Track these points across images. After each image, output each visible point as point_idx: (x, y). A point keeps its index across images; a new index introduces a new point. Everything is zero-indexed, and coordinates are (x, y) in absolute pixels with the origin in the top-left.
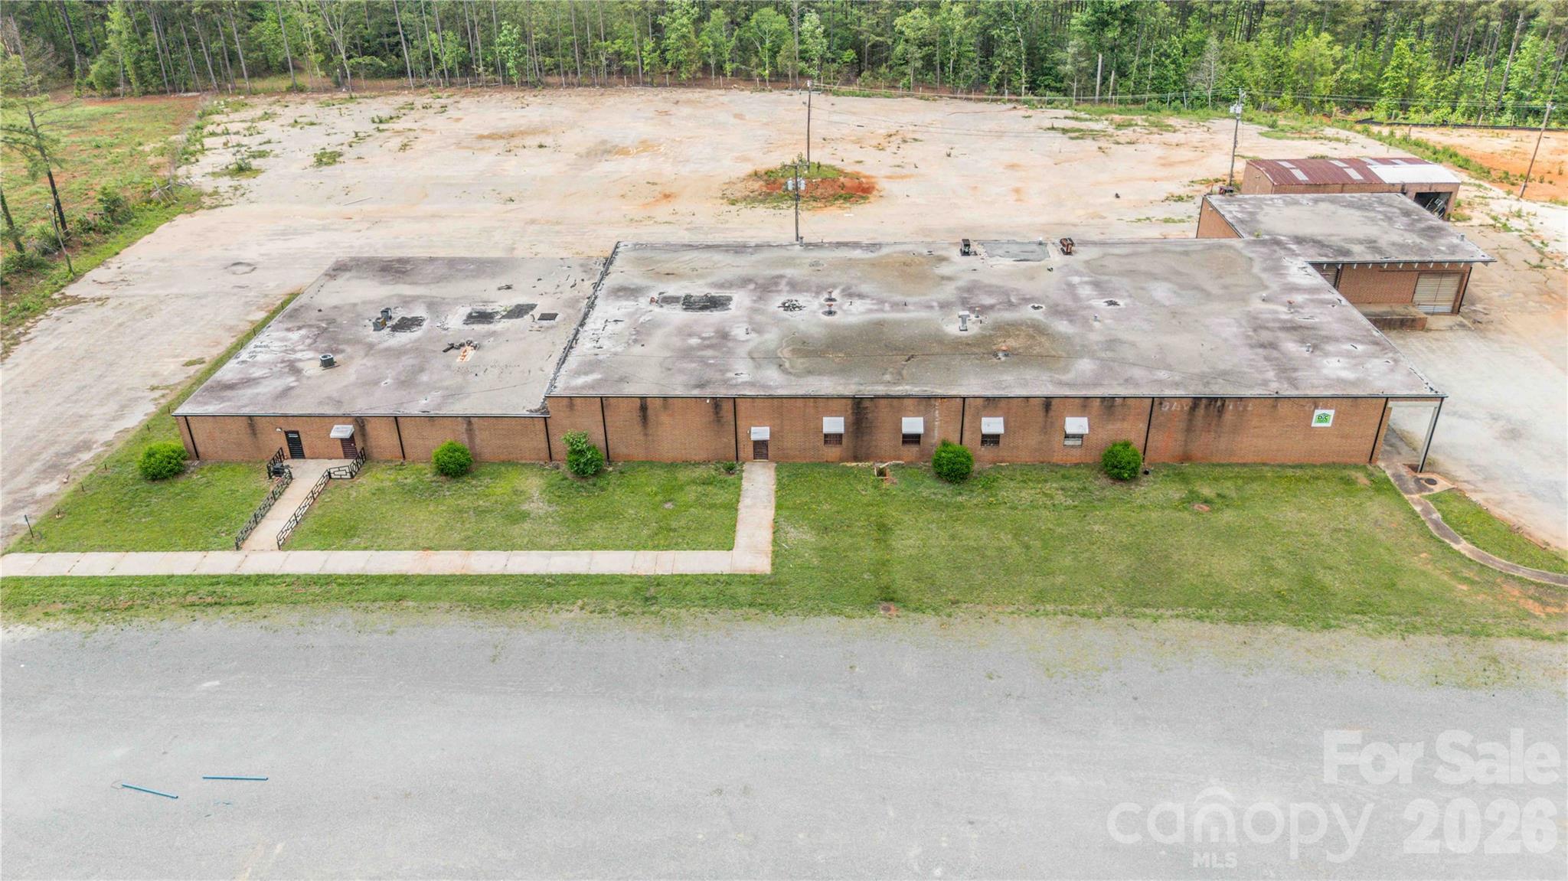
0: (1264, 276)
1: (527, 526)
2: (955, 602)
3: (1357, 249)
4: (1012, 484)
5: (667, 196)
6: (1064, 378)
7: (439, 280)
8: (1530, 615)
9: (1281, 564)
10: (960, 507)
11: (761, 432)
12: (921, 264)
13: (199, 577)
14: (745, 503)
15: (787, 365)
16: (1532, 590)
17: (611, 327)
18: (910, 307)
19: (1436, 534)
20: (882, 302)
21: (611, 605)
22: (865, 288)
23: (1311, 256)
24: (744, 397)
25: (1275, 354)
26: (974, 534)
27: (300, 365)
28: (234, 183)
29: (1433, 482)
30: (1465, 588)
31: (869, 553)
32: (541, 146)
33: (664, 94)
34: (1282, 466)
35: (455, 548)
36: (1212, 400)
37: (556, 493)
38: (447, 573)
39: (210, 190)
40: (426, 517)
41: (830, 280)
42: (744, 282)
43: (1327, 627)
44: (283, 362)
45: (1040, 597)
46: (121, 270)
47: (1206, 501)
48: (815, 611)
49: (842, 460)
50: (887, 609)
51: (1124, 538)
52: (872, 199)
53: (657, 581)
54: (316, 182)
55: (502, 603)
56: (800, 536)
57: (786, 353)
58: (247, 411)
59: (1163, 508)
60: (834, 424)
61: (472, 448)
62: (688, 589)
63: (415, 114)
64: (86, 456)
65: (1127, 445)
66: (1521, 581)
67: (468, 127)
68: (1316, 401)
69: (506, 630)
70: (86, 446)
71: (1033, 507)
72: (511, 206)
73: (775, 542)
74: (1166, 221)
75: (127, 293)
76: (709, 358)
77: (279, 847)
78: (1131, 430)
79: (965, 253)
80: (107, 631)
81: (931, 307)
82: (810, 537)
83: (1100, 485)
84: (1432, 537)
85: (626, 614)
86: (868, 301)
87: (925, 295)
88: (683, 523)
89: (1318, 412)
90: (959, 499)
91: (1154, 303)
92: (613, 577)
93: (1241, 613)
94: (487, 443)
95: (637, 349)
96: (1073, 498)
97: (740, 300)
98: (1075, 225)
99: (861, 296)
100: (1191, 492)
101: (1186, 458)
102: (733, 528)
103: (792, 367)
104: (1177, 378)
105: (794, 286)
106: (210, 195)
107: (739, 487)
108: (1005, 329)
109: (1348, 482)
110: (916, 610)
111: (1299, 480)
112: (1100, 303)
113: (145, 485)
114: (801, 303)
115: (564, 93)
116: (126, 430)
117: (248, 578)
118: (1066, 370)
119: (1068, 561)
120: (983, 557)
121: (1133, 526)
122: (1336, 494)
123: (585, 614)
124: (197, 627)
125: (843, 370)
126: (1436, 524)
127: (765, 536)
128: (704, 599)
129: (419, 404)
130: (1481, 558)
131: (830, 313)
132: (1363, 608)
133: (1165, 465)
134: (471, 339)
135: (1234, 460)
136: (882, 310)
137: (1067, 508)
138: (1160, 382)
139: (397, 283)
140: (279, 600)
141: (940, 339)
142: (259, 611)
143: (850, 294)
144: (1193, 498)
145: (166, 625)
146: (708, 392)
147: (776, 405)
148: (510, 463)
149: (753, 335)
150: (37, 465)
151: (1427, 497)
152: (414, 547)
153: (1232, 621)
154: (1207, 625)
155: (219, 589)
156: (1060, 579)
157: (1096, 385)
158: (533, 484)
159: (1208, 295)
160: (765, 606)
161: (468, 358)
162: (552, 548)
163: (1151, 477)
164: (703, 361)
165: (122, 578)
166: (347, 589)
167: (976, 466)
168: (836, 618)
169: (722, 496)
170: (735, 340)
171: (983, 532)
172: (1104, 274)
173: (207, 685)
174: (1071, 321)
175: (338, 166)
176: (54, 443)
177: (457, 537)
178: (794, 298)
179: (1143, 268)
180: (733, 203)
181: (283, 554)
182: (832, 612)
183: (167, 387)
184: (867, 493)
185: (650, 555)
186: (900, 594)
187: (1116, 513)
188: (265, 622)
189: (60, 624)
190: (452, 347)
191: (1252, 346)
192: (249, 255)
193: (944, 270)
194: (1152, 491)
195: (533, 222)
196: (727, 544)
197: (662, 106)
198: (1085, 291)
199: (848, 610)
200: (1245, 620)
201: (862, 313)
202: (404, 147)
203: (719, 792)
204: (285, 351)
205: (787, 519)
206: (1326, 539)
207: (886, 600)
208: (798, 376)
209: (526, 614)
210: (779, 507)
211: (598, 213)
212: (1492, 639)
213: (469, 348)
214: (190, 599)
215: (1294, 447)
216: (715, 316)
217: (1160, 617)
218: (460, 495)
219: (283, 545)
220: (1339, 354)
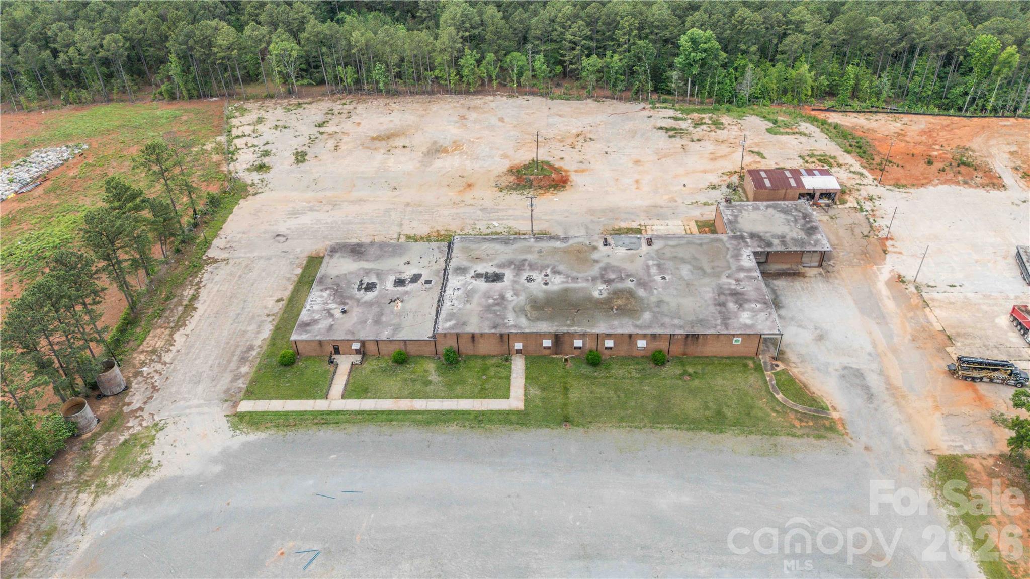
0: (731, 260)
1: (432, 387)
2: (590, 422)
3: (776, 242)
4: (617, 366)
5: (469, 185)
6: (638, 323)
7: (378, 258)
8: (794, 426)
9: (711, 404)
10: (596, 378)
11: (519, 346)
12: (586, 251)
13: (316, 411)
14: (513, 375)
15: (529, 315)
16: (799, 415)
17: (456, 293)
18: (579, 280)
19: (771, 391)
20: (568, 276)
21: (467, 424)
22: (561, 268)
23: (754, 247)
24: (512, 333)
25: (724, 310)
26: (600, 391)
27: (332, 312)
28: (260, 177)
29: (777, 366)
30: (775, 415)
31: (560, 400)
32: (404, 147)
33: (462, 101)
34: (722, 358)
35: (406, 398)
36: (693, 335)
37: (441, 370)
38: (406, 409)
39: (250, 182)
40: (393, 383)
41: (546, 262)
42: (510, 263)
43: (721, 432)
44: (325, 310)
45: (621, 419)
46: (227, 240)
47: (690, 375)
48: (540, 426)
49: (551, 354)
50: (566, 425)
51: (655, 392)
52: (567, 187)
53: (483, 413)
54: (299, 176)
55: (428, 423)
56: (535, 392)
57: (528, 308)
58: (318, 338)
59: (672, 378)
60: (547, 343)
61: (406, 350)
62: (494, 417)
63: (336, 119)
64: (254, 353)
65: (660, 351)
66: (796, 412)
67: (365, 131)
68: (734, 335)
69: (431, 434)
70: (251, 348)
71: (624, 378)
72: (396, 193)
73: (525, 395)
74: (705, 204)
75: (235, 256)
76: (498, 311)
77: (372, 516)
78: (663, 345)
79: (605, 245)
80: (291, 434)
81: (588, 280)
82: (538, 393)
83: (650, 367)
84: (770, 392)
85: (472, 427)
86: (562, 276)
87: (586, 272)
88: (490, 386)
89: (735, 339)
90: (596, 374)
91: (681, 278)
92: (466, 411)
93: (692, 426)
94: (412, 350)
95: (468, 306)
96: (639, 373)
97: (509, 274)
98: (661, 207)
99: (559, 273)
100: (684, 370)
101: (685, 354)
102: (509, 389)
103: (531, 316)
104: (682, 324)
105: (532, 267)
106: (251, 186)
107: (510, 368)
108: (617, 293)
109: (746, 366)
110: (576, 426)
111: (726, 365)
112: (658, 278)
113: (282, 368)
114: (534, 277)
115: (410, 100)
116: (264, 339)
117: (334, 411)
118: (639, 319)
119: (633, 404)
120: (602, 402)
121: (659, 387)
122: (740, 372)
123: (458, 427)
124: (322, 433)
125: (551, 319)
126: (773, 386)
127: (521, 392)
128: (500, 421)
129: (385, 335)
130: (784, 401)
131: (546, 284)
132: (737, 423)
133: (677, 357)
134: (398, 296)
135: (703, 355)
136: (567, 282)
137: (636, 379)
138: (674, 326)
139: (360, 260)
140: (348, 421)
141: (590, 299)
142: (342, 426)
143: (556, 272)
144: (685, 373)
145: (310, 432)
146: (498, 331)
147: (524, 336)
148: (422, 357)
149: (515, 297)
150: (236, 358)
151: (773, 373)
152: (391, 397)
153: (688, 429)
154: (679, 431)
155: (324, 416)
156: (630, 411)
157: (650, 327)
158: (431, 366)
159: (704, 273)
160: (522, 424)
161: (399, 308)
162: (443, 398)
163: (670, 363)
164: (495, 312)
165: (288, 412)
166: (371, 417)
167: (603, 357)
168: (548, 429)
169: (504, 373)
170: (508, 301)
171: (603, 390)
172: (663, 259)
173: (332, 457)
174: (645, 289)
175: (307, 163)
176: (238, 346)
177: (406, 393)
178: (531, 274)
179: (681, 255)
180: (501, 190)
181: (344, 401)
182: (547, 426)
183: (273, 315)
184: (560, 372)
185: (479, 401)
186: (571, 418)
187: (654, 381)
188: (345, 431)
189: (272, 432)
190: (392, 301)
191: (715, 305)
192: (282, 229)
193: (596, 255)
194: (671, 370)
195: (408, 204)
196: (507, 397)
197: (463, 111)
198: (654, 270)
199: (552, 426)
200: (692, 429)
201: (559, 284)
202: (336, 148)
203: (509, 496)
204: (324, 304)
205: (530, 384)
206: (730, 393)
207: (566, 421)
208: (533, 321)
209: (437, 427)
210: (526, 378)
211: (438, 198)
212: (778, 437)
213: (398, 301)
214: (316, 421)
215: (725, 351)
216: (498, 285)
217: (663, 428)
218: (404, 373)
219: (343, 397)
220: (749, 310)
